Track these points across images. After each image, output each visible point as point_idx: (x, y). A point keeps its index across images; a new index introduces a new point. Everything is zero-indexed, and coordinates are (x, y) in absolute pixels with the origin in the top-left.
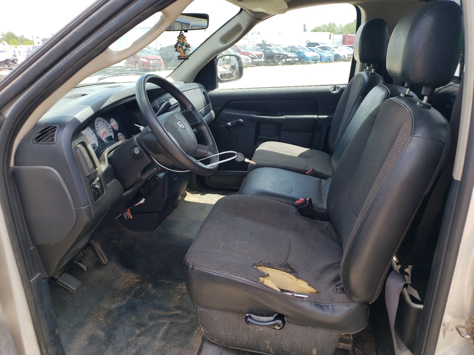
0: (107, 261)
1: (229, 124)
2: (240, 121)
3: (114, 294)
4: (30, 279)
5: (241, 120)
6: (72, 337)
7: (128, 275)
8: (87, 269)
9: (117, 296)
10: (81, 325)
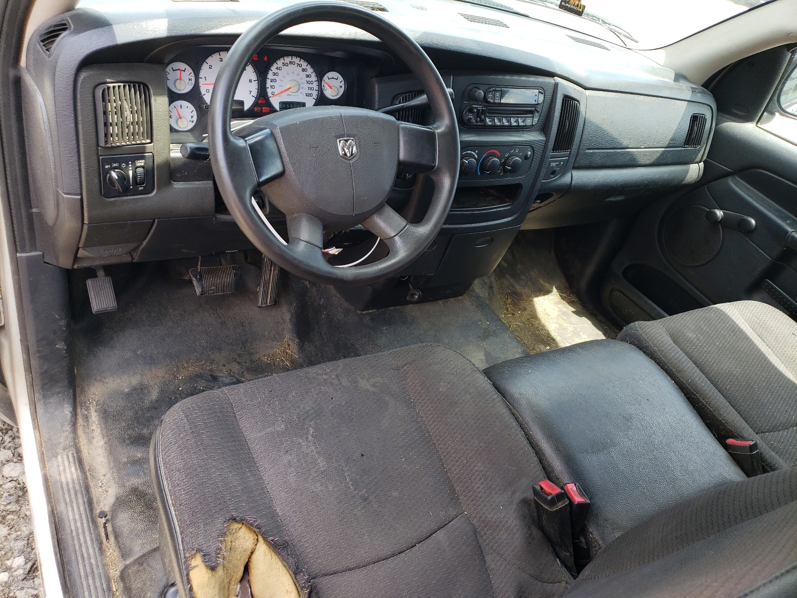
0: (268, 304)
1: (719, 213)
2: (749, 223)
3: (239, 355)
4: (17, 251)
5: (753, 222)
6: (124, 366)
7: (289, 345)
8: (202, 294)
9: (239, 363)
10: (151, 361)
